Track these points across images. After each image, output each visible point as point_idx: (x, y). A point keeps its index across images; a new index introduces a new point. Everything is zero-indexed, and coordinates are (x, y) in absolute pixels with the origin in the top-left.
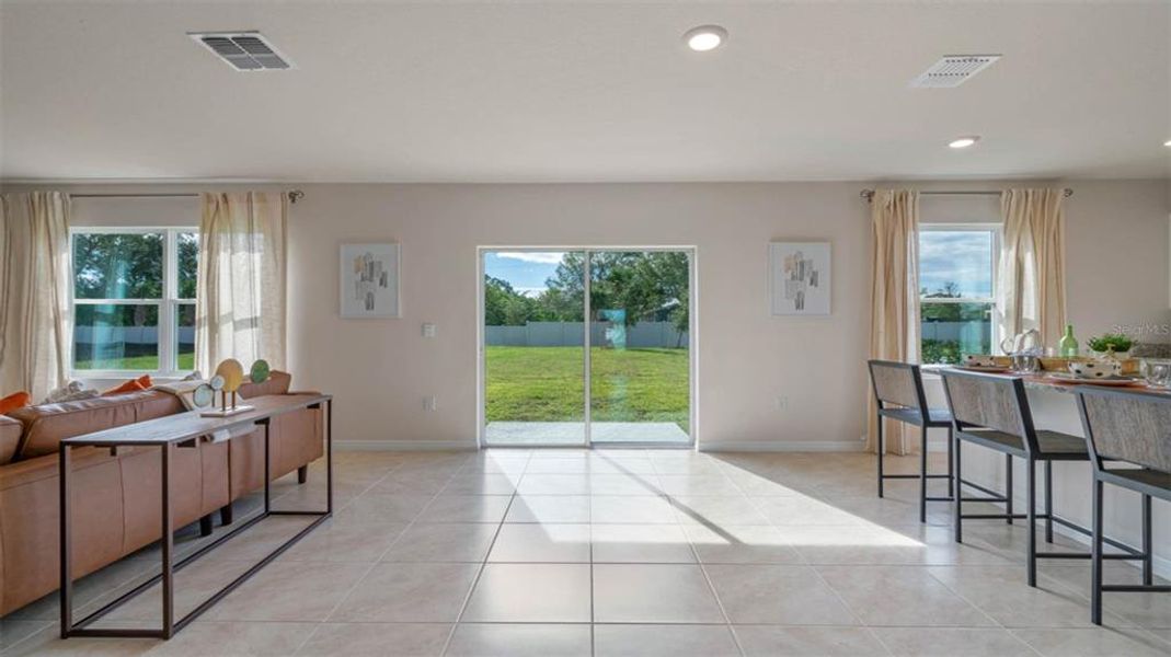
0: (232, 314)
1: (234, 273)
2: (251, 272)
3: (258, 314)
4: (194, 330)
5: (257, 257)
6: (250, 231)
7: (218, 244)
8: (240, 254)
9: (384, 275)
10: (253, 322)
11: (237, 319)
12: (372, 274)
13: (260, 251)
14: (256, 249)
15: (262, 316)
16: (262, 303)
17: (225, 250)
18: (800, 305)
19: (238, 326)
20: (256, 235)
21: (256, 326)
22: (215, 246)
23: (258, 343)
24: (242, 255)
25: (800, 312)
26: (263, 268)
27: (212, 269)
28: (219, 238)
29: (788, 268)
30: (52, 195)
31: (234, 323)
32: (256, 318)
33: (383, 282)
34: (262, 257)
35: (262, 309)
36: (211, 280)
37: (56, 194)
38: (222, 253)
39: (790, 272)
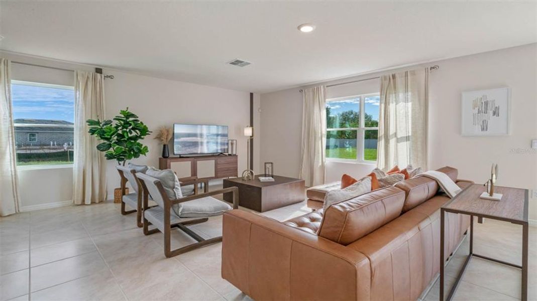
0: (396, 134)
1: (397, 114)
2: (406, 113)
3: (410, 134)
4: (377, 142)
5: (410, 104)
6: (406, 91)
7: (389, 100)
8: (400, 104)
9: (497, 108)
10: (407, 138)
11: (399, 137)
12: (486, 109)
13: (411, 101)
14: (409, 100)
15: (412, 135)
16: (412, 128)
17: (393, 103)
19: (398, 140)
20: (410, 93)
21: (409, 140)
22: (388, 101)
23: (410, 149)
24: (401, 105)
26: (413, 110)
27: (387, 112)
28: (389, 97)
30: (321, 87)
31: (397, 139)
32: (409, 136)
33: (496, 113)
34: (412, 105)
35: (412, 132)
36: (386, 118)
37: (322, 86)
38: (391, 104)
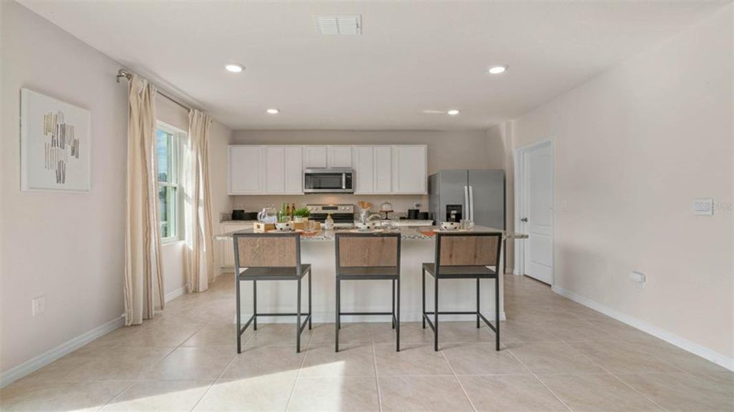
18: (60, 178)
25: (60, 185)
29: (47, 130)
39: (50, 134)
